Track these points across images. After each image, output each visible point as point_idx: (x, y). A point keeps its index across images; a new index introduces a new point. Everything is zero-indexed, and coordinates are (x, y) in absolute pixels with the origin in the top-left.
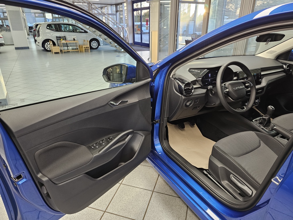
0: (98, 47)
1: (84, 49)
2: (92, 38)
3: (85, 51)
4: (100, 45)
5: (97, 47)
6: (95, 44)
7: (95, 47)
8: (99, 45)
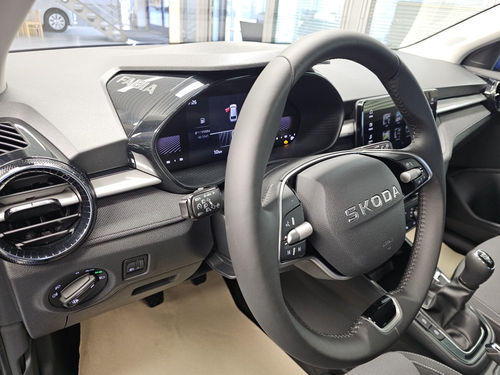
0: (65, 28)
1: (28, 28)
2: (50, 6)
3: (32, 35)
4: (69, 24)
5: (62, 27)
6: (59, 21)
7: (58, 28)
8: (67, 22)
